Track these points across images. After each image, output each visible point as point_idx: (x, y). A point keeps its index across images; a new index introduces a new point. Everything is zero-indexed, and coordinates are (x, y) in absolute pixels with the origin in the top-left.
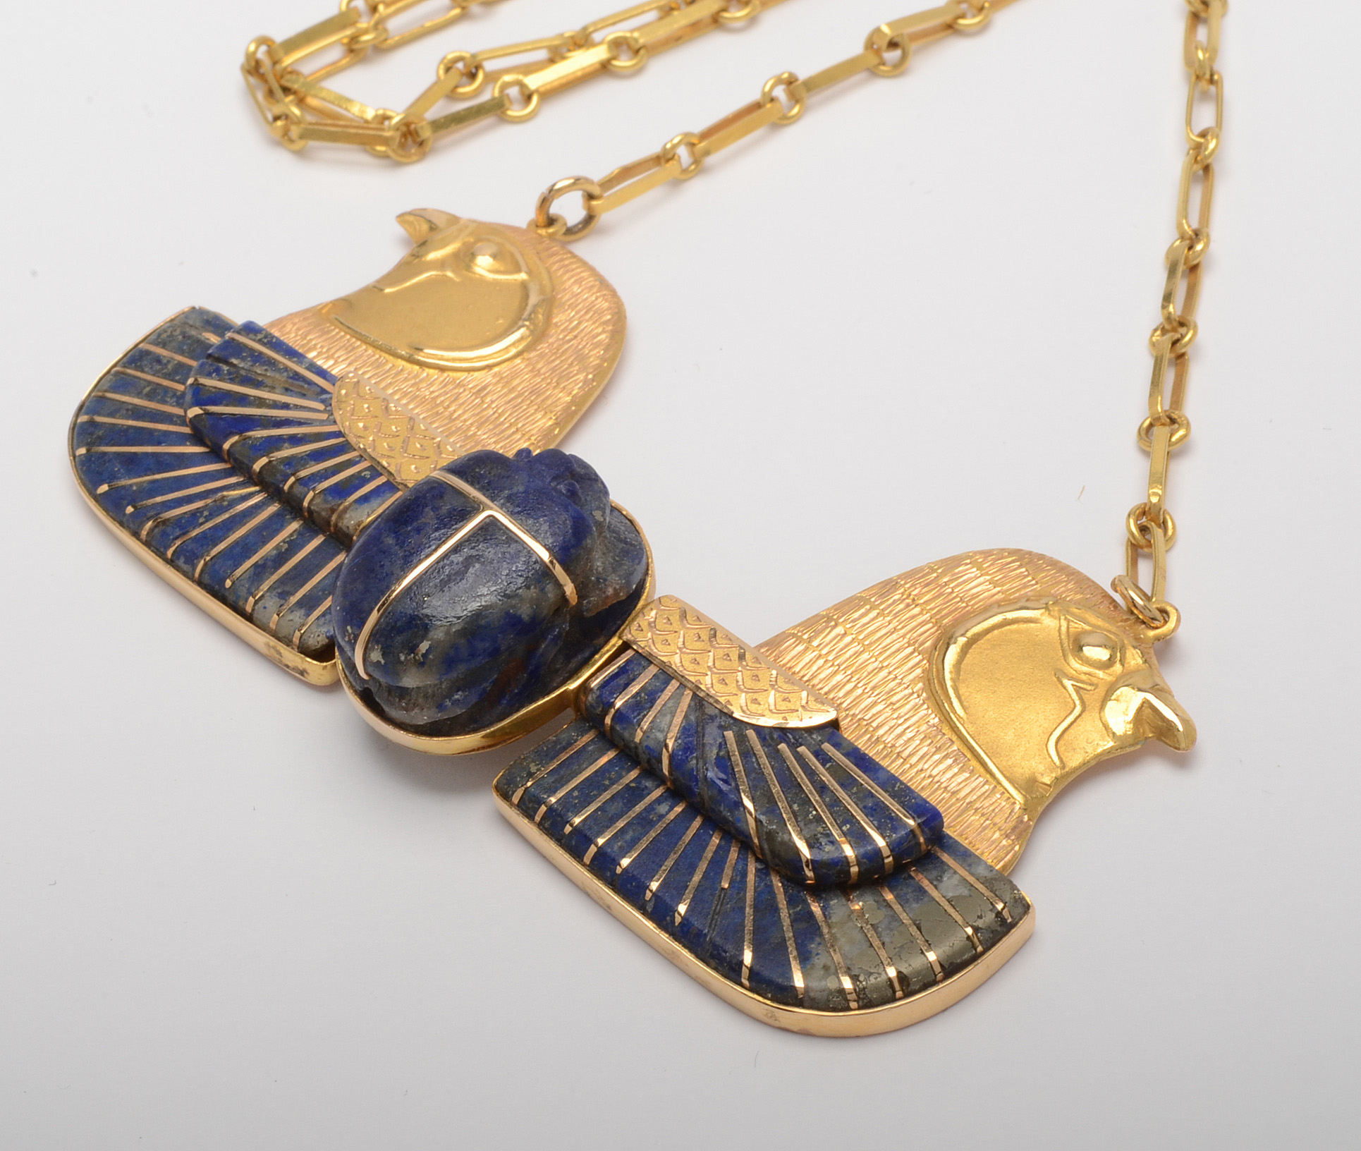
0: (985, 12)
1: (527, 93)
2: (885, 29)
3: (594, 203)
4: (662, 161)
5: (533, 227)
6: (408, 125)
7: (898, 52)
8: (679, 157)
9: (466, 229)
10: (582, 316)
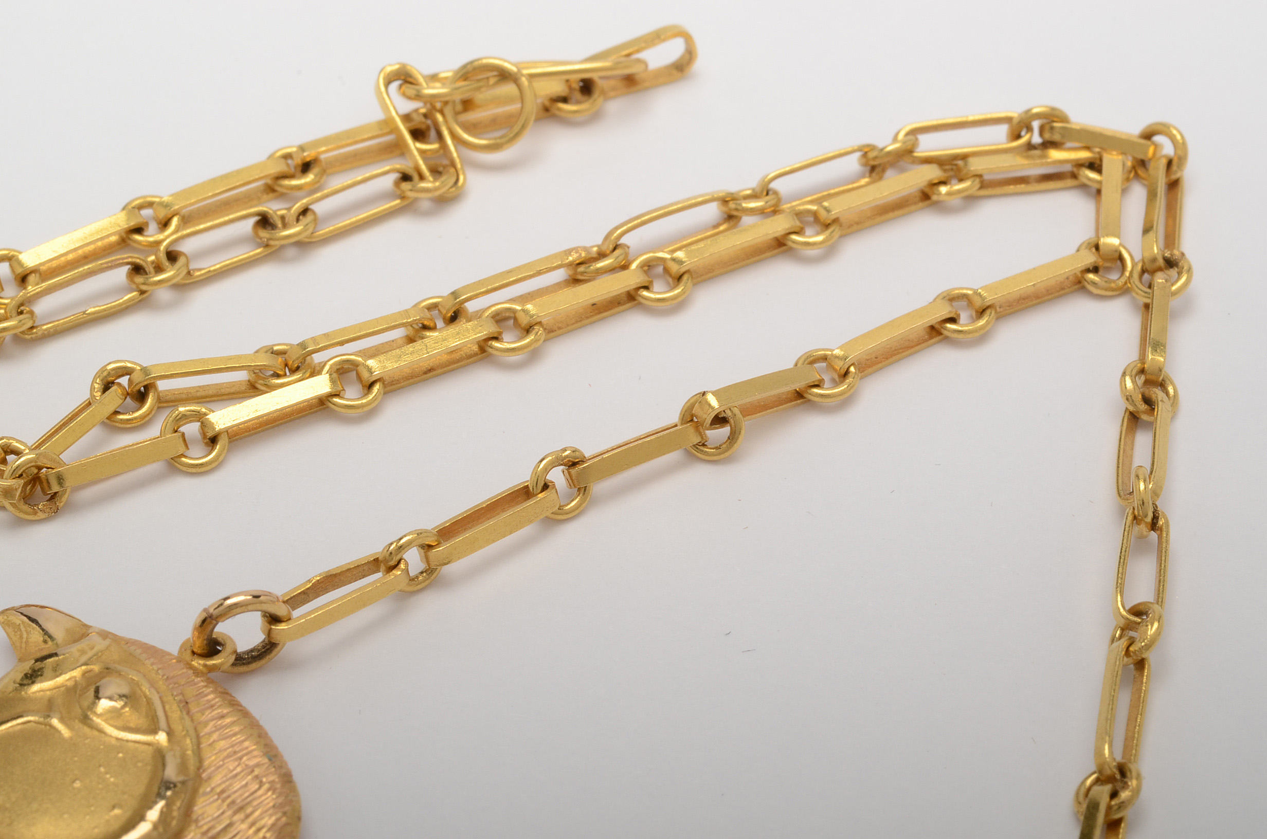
0: (849, 380)
1: (210, 434)
2: (713, 401)
3: (278, 627)
4: (383, 568)
5: (188, 656)
6: (40, 468)
7: (725, 431)
8: (407, 564)
9: (92, 648)
10: (235, 813)
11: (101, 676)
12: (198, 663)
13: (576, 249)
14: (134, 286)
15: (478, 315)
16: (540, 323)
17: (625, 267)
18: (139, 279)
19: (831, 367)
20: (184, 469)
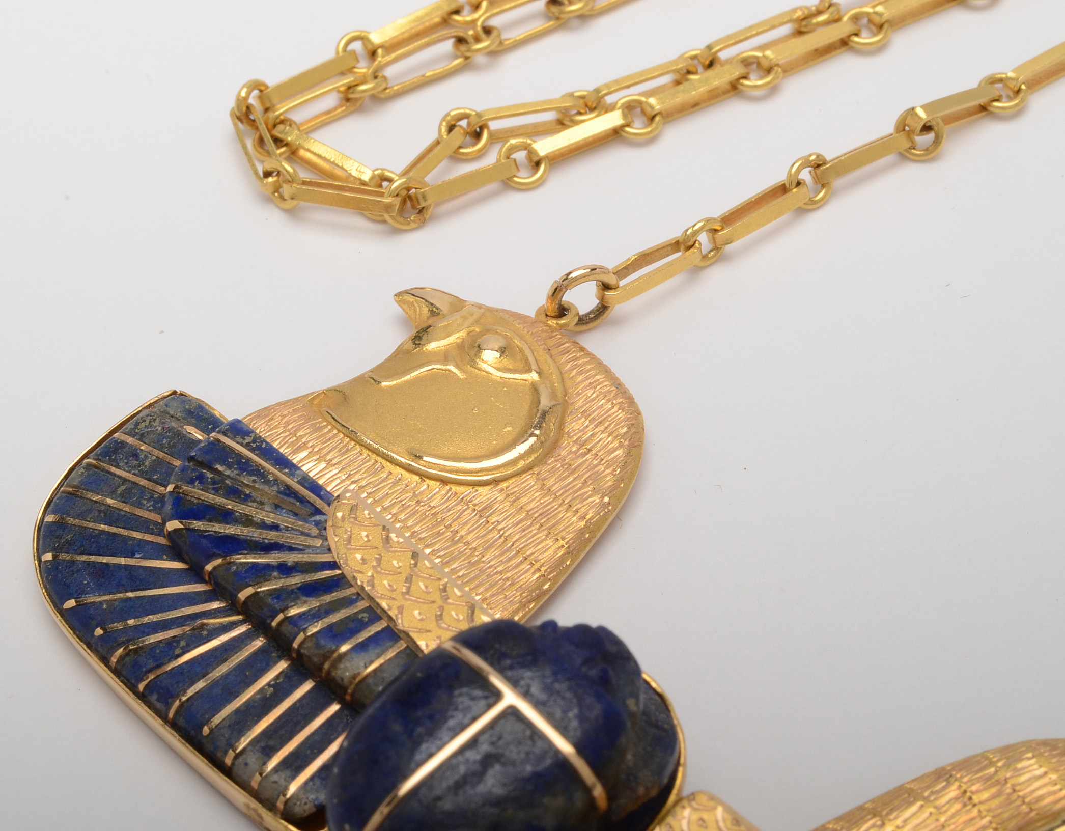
0: (1021, 95)
1: (535, 159)
3: (609, 293)
4: (682, 247)
5: (543, 318)
6: (408, 189)
7: (931, 136)
8: (700, 244)
9: (472, 315)
10: (596, 426)
11: (481, 334)
12: (552, 322)
13: (800, 8)
14: (459, 54)
15: (728, 61)
16: (777, 65)
17: (838, 20)
18: (463, 48)
19: (1006, 86)
20: (517, 186)
